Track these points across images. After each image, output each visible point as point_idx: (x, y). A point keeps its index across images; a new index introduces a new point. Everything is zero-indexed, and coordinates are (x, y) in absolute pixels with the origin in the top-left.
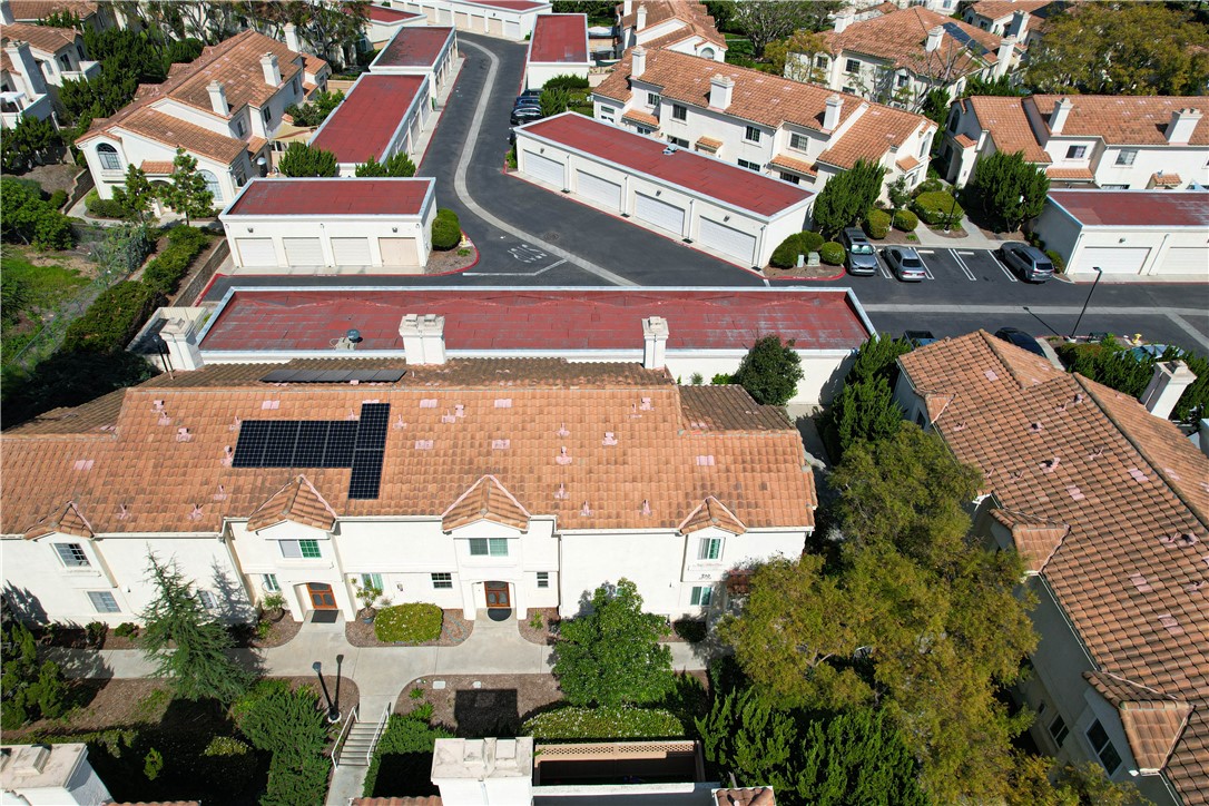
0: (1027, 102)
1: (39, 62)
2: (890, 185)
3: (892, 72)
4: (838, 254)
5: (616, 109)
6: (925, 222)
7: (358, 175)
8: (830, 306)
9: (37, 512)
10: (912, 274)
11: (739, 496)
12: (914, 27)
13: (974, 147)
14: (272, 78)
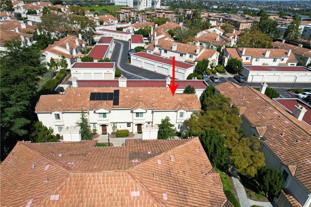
0: (237, 49)
1: (27, 40)
2: (210, 64)
3: (210, 45)
4: (201, 77)
5: (152, 52)
6: (218, 72)
7: (98, 62)
8: (200, 83)
9: (51, 108)
10: (216, 81)
11: (187, 105)
12: (213, 36)
13: (227, 58)
14: (77, 44)
